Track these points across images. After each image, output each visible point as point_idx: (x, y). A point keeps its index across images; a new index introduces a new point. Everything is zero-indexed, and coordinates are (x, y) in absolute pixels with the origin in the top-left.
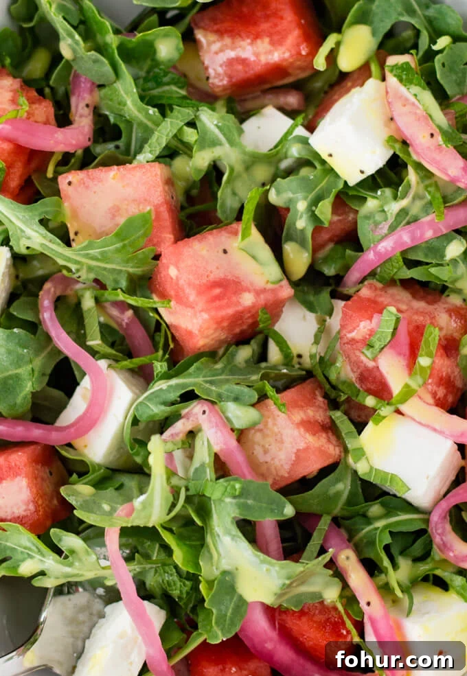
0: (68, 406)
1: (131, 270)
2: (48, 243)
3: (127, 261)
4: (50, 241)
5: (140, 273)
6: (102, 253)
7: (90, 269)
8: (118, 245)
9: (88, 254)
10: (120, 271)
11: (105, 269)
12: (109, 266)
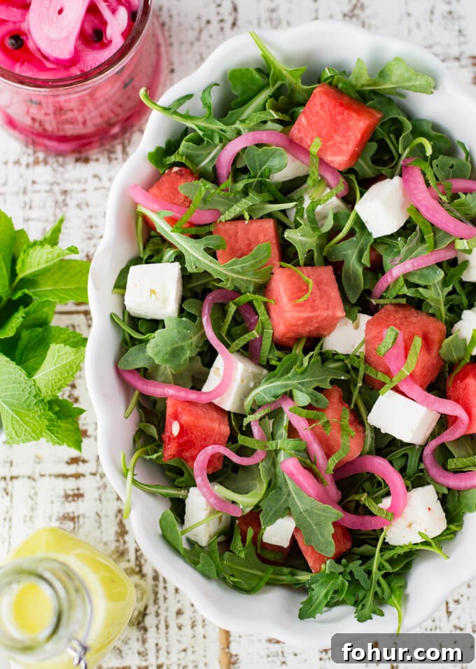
0: (207, 381)
1: (257, 280)
2: (209, 264)
3: (255, 275)
4: (211, 261)
5: (261, 283)
6: (243, 268)
7: (233, 279)
8: (252, 262)
9: (233, 269)
10: (250, 282)
11: (242, 280)
12: (245, 278)
